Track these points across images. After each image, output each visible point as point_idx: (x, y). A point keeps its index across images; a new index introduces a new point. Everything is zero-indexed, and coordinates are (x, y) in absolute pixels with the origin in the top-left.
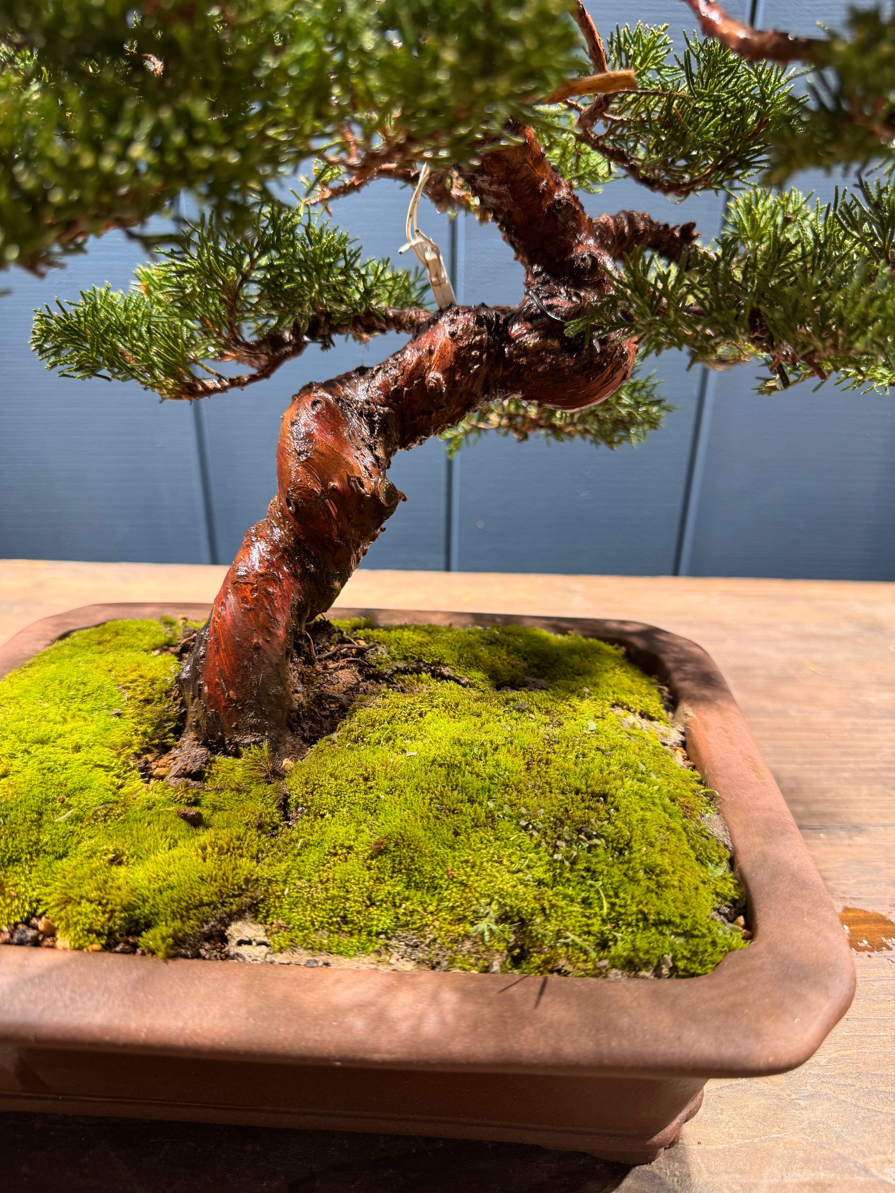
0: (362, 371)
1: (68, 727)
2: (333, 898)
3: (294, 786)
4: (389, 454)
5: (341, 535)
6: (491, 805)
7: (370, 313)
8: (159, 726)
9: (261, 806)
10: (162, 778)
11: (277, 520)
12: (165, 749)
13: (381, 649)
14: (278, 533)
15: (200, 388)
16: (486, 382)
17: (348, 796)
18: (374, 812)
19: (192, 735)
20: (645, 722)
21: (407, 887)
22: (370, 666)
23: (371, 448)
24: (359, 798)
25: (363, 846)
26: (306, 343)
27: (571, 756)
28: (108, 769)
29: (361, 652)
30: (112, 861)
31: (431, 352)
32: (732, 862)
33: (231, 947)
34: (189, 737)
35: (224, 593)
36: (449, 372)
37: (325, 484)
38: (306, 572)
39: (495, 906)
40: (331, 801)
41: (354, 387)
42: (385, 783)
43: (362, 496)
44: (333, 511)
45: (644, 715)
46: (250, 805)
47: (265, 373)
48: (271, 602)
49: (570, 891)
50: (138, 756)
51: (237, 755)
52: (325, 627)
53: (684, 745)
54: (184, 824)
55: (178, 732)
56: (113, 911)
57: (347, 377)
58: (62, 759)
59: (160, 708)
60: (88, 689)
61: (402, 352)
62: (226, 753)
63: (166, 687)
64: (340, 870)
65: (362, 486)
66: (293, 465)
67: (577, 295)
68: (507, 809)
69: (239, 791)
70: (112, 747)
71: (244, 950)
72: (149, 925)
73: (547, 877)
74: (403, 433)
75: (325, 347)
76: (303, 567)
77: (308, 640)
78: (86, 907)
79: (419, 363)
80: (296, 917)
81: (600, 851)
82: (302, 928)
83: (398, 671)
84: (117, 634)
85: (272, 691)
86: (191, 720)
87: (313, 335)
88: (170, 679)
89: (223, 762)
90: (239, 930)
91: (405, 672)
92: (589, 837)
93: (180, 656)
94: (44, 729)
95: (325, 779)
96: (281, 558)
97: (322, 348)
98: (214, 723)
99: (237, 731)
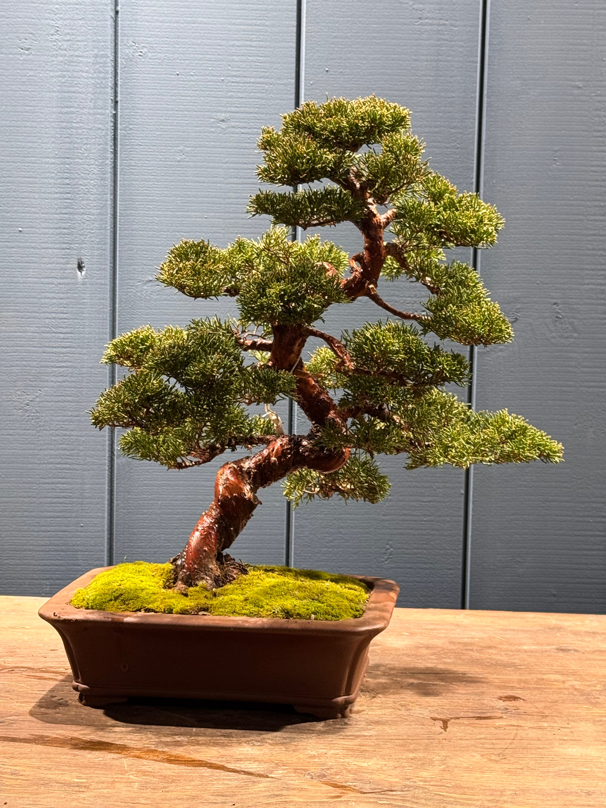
0: (248, 458)
2: (231, 607)
4: (256, 487)
7: (252, 437)
8: (168, 581)
11: (214, 509)
12: (170, 588)
14: (214, 513)
15: (184, 465)
19: (180, 582)
23: (249, 484)
26: (226, 448)
31: (273, 451)
36: (279, 458)
37: (232, 495)
41: (244, 463)
43: (245, 499)
44: (234, 504)
47: (208, 460)
48: (211, 535)
51: (196, 586)
52: (227, 557)
54: (182, 596)
55: (175, 582)
57: (242, 460)
59: (168, 576)
61: (262, 451)
62: (193, 587)
65: (245, 495)
66: (221, 488)
75: (233, 450)
79: (269, 454)
82: (222, 612)
85: (210, 567)
86: (180, 578)
87: (229, 445)
89: (191, 589)
90: (202, 613)
95: (228, 590)
96: (215, 521)
97: (232, 451)
98: (189, 577)
99: (197, 579)
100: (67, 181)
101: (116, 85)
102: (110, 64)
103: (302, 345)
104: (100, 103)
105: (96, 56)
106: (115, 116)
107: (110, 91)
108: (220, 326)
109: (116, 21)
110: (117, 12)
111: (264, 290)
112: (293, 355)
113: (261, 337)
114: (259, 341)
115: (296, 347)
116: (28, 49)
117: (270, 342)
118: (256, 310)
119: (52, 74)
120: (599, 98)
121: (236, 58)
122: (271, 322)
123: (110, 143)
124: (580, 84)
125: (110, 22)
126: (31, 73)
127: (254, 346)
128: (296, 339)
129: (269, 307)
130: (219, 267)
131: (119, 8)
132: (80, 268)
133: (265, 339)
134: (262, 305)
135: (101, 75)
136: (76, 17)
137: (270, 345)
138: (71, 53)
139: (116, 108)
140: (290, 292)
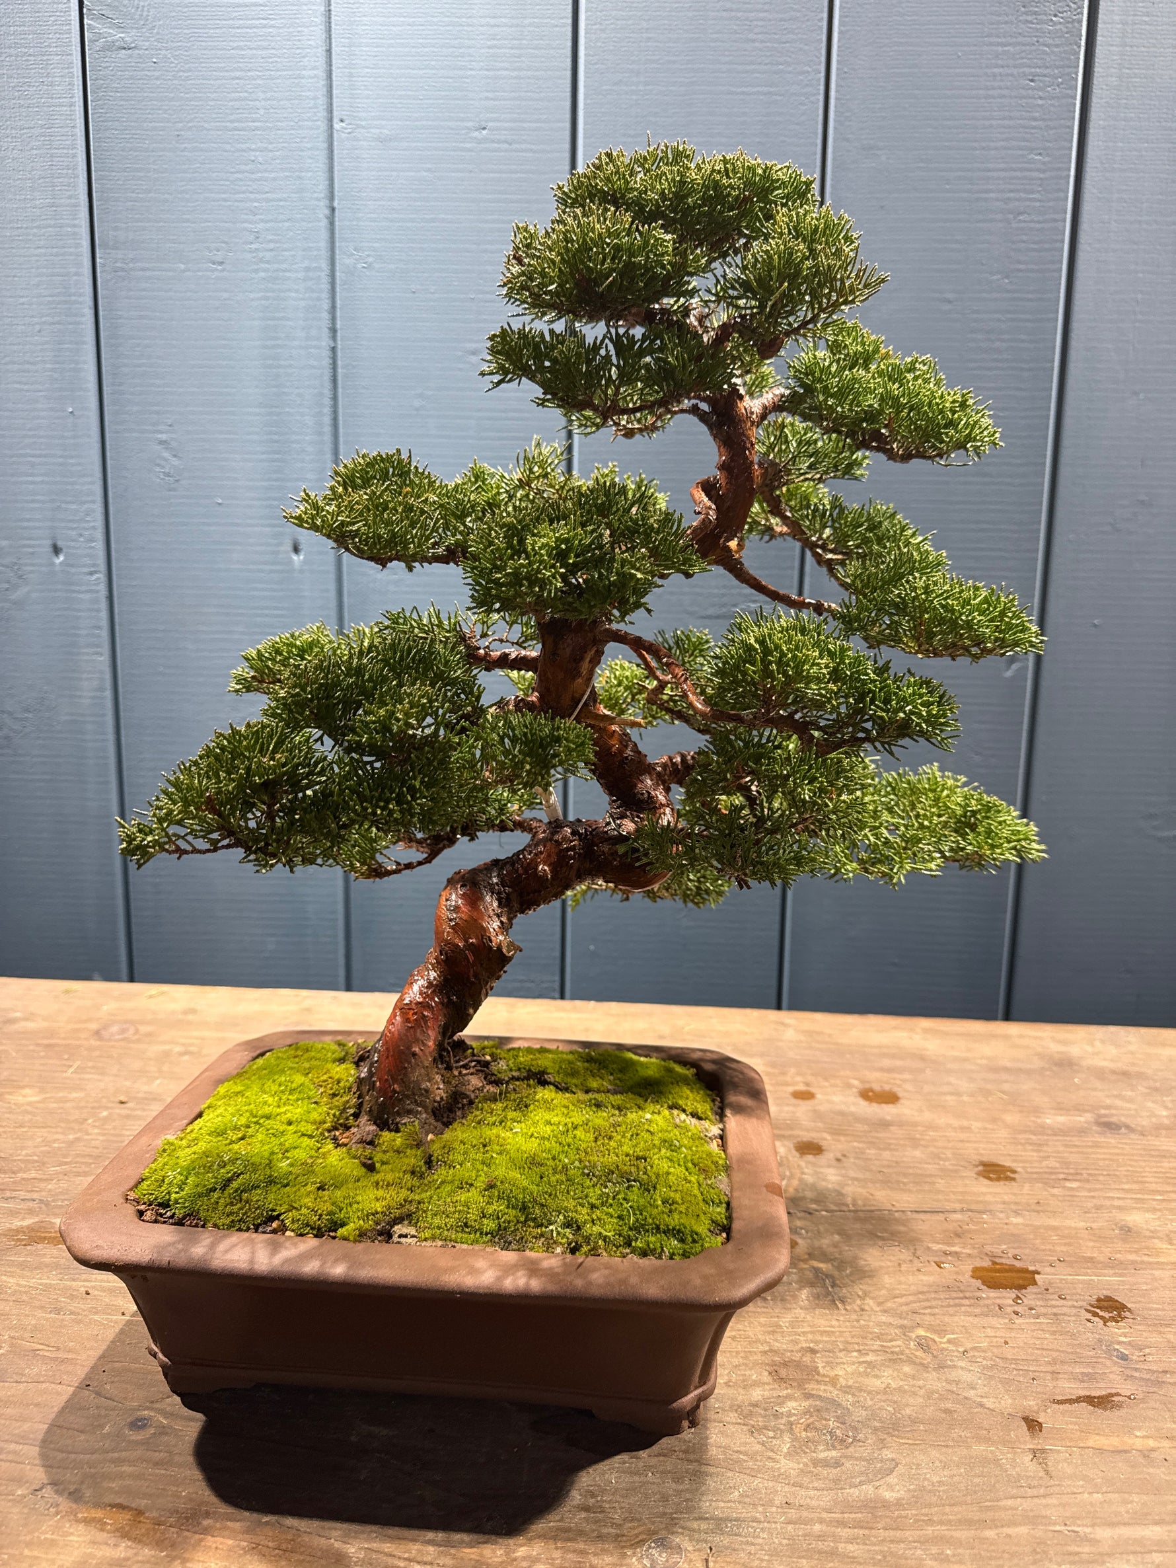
0: (496, 862)
1: (283, 1110)
2: (460, 1211)
3: (436, 1150)
4: (510, 919)
5: (476, 976)
6: (566, 1161)
8: (343, 1111)
9: (413, 1161)
10: (345, 1145)
11: (432, 965)
12: (347, 1128)
13: (502, 1063)
14: (433, 974)
15: (382, 870)
16: (578, 870)
17: (472, 1155)
18: (488, 1165)
19: (366, 1117)
20: (694, 1121)
21: (508, 1207)
22: (493, 1074)
23: (498, 916)
24: (480, 1156)
25: (481, 1183)
26: (458, 838)
27: (628, 1135)
28: (311, 1137)
29: (487, 1064)
30: (319, 1189)
31: (541, 852)
32: (728, 1204)
33: (395, 1238)
34: (364, 1119)
35: (394, 1015)
36: (553, 866)
37: (466, 941)
38: (450, 1000)
39: (561, 1217)
40: (460, 1158)
41: (490, 875)
42: (497, 1148)
43: (491, 948)
44: (471, 958)
45: (694, 1115)
46: (406, 1161)
47: (428, 860)
48: (426, 1023)
49: (611, 1210)
50: (329, 1131)
51: (397, 1131)
52: (461, 1045)
53: (722, 1137)
54: (364, 1170)
55: (356, 1116)
56: (321, 1215)
57: (486, 866)
58: (281, 1128)
59: (345, 1099)
60: (294, 1085)
62: (390, 1130)
63: (348, 1085)
64: (463, 1197)
65: (491, 942)
66: (446, 928)
67: (638, 817)
68: (577, 1164)
69: (398, 1152)
70: (314, 1123)
71: (403, 1240)
72: (343, 1225)
73: (598, 1202)
74: (522, 904)
75: (472, 841)
76: (448, 998)
77: (448, 1052)
78: (304, 1211)
79: (533, 859)
80: (437, 1221)
81: (635, 1189)
82: (439, 1228)
83: (513, 1078)
84: (307, 1050)
85: (423, 1086)
86: (366, 1107)
87: (463, 832)
88: (351, 1079)
89: (386, 1136)
90: (398, 1229)
91: (518, 1079)
92: (629, 1181)
93: (357, 1064)
94: (267, 1110)
95: (456, 1145)
96: (433, 992)
98: (383, 1108)
99: (398, 1114)
100: (276, 437)
101: (333, 307)
102: (325, 280)
103: (596, 661)
104: (314, 332)
105: (307, 269)
106: (334, 350)
107: (326, 316)
108: (440, 625)
109: (332, 223)
110: (333, 209)
111: (522, 541)
112: (580, 680)
113: (517, 643)
114: (514, 652)
115: (585, 665)
116: (221, 263)
117: (534, 654)
118: (503, 585)
119: (252, 295)
120: (975, 316)
121: (489, 268)
122: (536, 612)
123: (328, 385)
124: (950, 296)
125: (324, 223)
126: (226, 295)
127: (504, 662)
128: (584, 649)
129: (533, 579)
130: (427, 499)
131: (336, 204)
132: (296, 550)
133: (525, 648)
134: (516, 573)
135: (315, 295)
136: (281, 217)
137: (534, 659)
138: (276, 266)
139: (334, 338)
140: (580, 545)
